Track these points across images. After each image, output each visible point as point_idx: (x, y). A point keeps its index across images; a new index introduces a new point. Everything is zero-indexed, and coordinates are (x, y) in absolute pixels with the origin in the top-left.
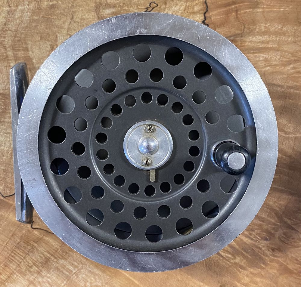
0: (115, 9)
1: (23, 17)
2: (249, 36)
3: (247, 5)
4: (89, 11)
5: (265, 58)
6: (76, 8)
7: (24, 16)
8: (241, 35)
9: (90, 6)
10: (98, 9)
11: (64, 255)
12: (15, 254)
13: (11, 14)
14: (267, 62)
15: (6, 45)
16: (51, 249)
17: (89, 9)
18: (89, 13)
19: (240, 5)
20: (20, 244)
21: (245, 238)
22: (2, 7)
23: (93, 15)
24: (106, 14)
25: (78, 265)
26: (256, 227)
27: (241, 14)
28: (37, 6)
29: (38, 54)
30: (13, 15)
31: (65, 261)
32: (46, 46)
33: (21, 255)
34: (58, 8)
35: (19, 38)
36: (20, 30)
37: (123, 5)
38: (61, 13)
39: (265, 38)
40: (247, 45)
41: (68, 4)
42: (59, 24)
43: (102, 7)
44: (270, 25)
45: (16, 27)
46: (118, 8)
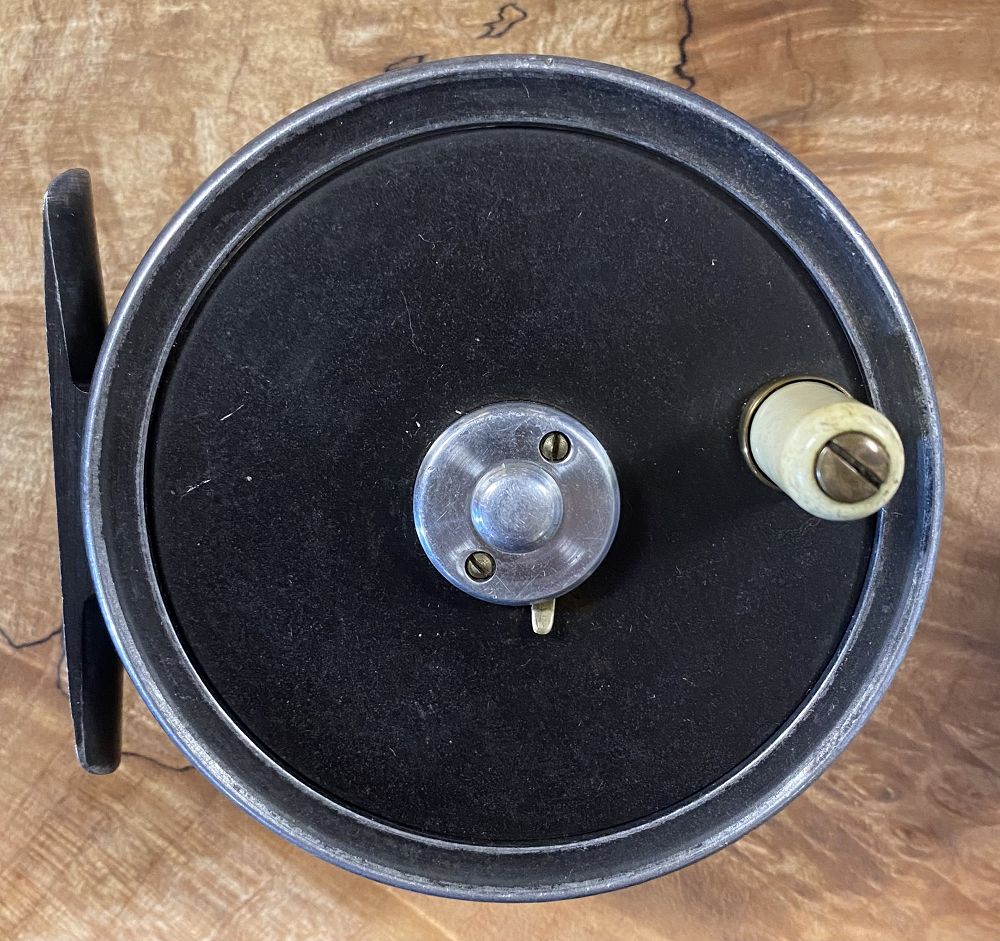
0: (386, 27)
1: (83, 53)
2: (830, 116)
4: (299, 34)
5: (881, 189)
6: (258, 27)
7: (86, 52)
8: (802, 114)
9: (303, 17)
10: (328, 29)
11: (212, 843)
13: (45, 44)
14: (890, 204)
15: (28, 146)
16: (170, 824)
17: (298, 27)
18: (298, 42)
19: (800, 15)
20: (65, 803)
21: (814, 791)
22: (15, 23)
23: (313, 47)
24: (356, 44)
25: (256, 875)
26: (851, 755)
27: (801, 44)
28: (129, 20)
29: (131, 177)
30: (51, 50)
31: (213, 862)
32: (158, 150)
33: (68, 841)
34: (198, 25)
35: (71, 124)
36: (75, 98)
37: (413, 15)
38: (207, 41)
39: (884, 122)
40: (822, 146)
41: (230, 10)
42: (201, 79)
43: (341, 21)
44: (899, 80)
45: (61, 87)
46: (396, 25)
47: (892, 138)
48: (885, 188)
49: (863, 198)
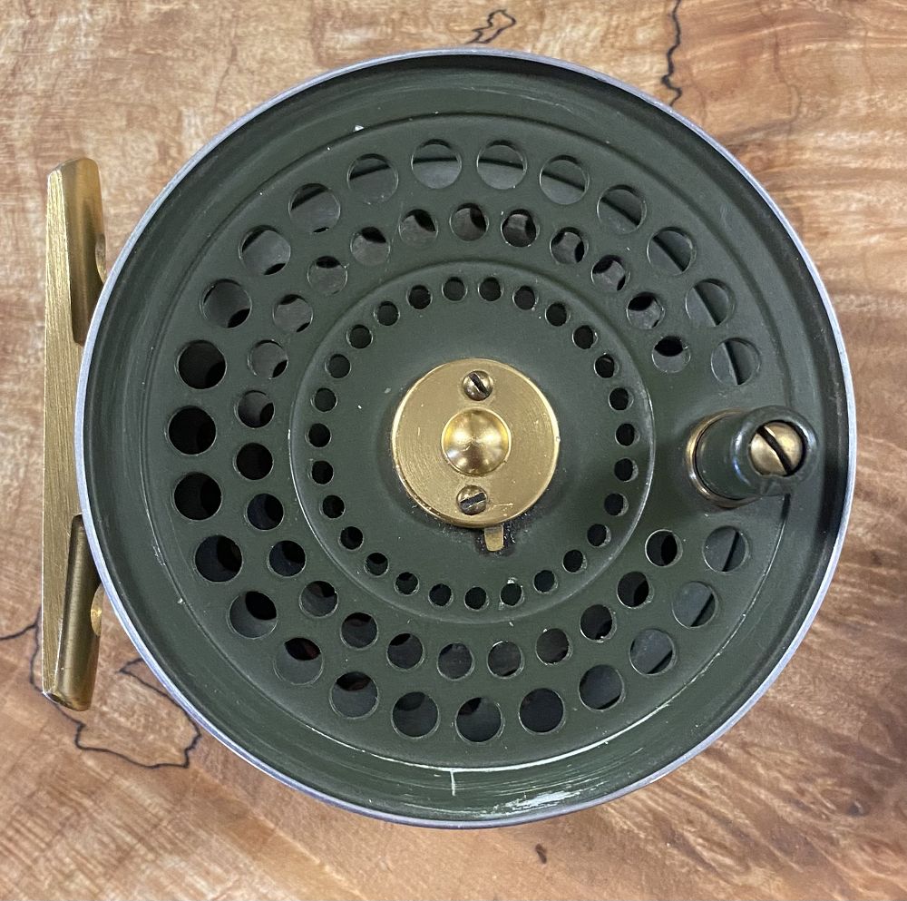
0: (375, 30)
1: (72, 49)
2: (816, 130)
3: (810, 28)
4: (288, 35)
5: (865, 205)
6: (247, 27)
7: (75, 48)
8: (787, 127)
9: (292, 19)
10: (317, 31)
11: (180, 841)
12: (18, 831)
13: (34, 39)
14: (873, 219)
15: (15, 140)
16: (139, 821)
17: (287, 29)
18: (287, 43)
19: (788, 29)
20: (35, 798)
21: (782, 804)
22: (5, 16)
23: (301, 48)
24: (345, 46)
25: (225, 874)
26: (820, 769)
27: (790, 57)
28: (119, 17)
29: (116, 174)
30: (40, 45)
31: (181, 861)
32: (144, 147)
33: (36, 835)
34: (188, 24)
35: (58, 120)
36: (63, 92)
37: (402, 18)
38: (196, 40)
39: (869, 138)
40: (807, 160)
41: (220, 10)
42: (189, 77)
43: (330, 23)
44: (885, 97)
45: (50, 82)
46: (384, 27)
47: (877, 154)
48: (869, 202)
49: (846, 213)
